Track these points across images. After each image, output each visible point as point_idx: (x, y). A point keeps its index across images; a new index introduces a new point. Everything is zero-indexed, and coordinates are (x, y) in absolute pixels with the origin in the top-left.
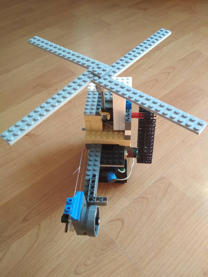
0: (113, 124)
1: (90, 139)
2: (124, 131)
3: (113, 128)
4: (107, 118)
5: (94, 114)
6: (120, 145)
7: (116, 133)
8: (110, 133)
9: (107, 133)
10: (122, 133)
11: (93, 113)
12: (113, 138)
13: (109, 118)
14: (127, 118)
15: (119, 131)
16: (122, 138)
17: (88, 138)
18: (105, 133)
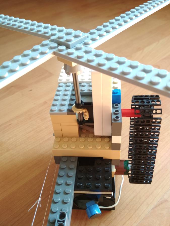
0: (93, 127)
1: (60, 149)
2: (110, 137)
3: (93, 133)
4: (83, 118)
5: (65, 111)
6: (104, 158)
7: (99, 140)
8: (90, 140)
9: (85, 140)
10: (107, 140)
11: (63, 111)
12: (95, 147)
13: (87, 117)
14: (114, 117)
15: (102, 137)
16: (108, 148)
17: (58, 148)
18: (82, 139)
